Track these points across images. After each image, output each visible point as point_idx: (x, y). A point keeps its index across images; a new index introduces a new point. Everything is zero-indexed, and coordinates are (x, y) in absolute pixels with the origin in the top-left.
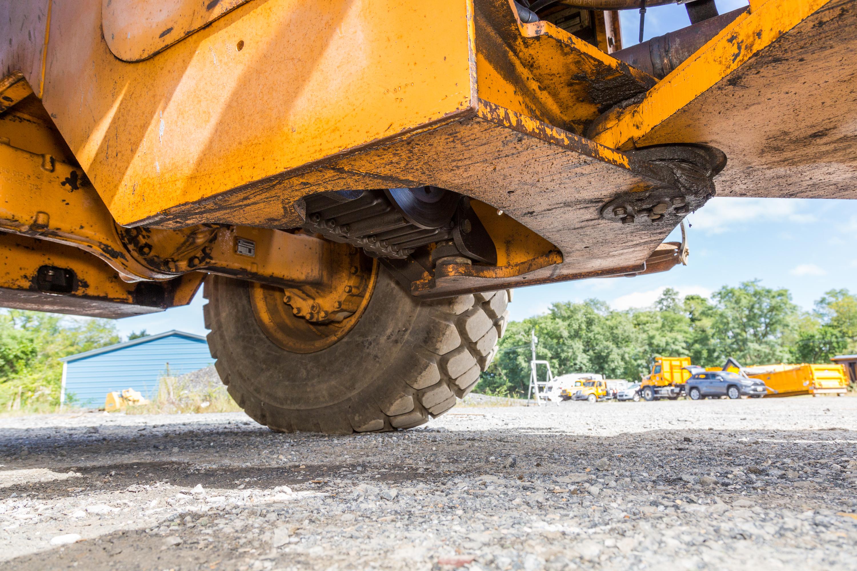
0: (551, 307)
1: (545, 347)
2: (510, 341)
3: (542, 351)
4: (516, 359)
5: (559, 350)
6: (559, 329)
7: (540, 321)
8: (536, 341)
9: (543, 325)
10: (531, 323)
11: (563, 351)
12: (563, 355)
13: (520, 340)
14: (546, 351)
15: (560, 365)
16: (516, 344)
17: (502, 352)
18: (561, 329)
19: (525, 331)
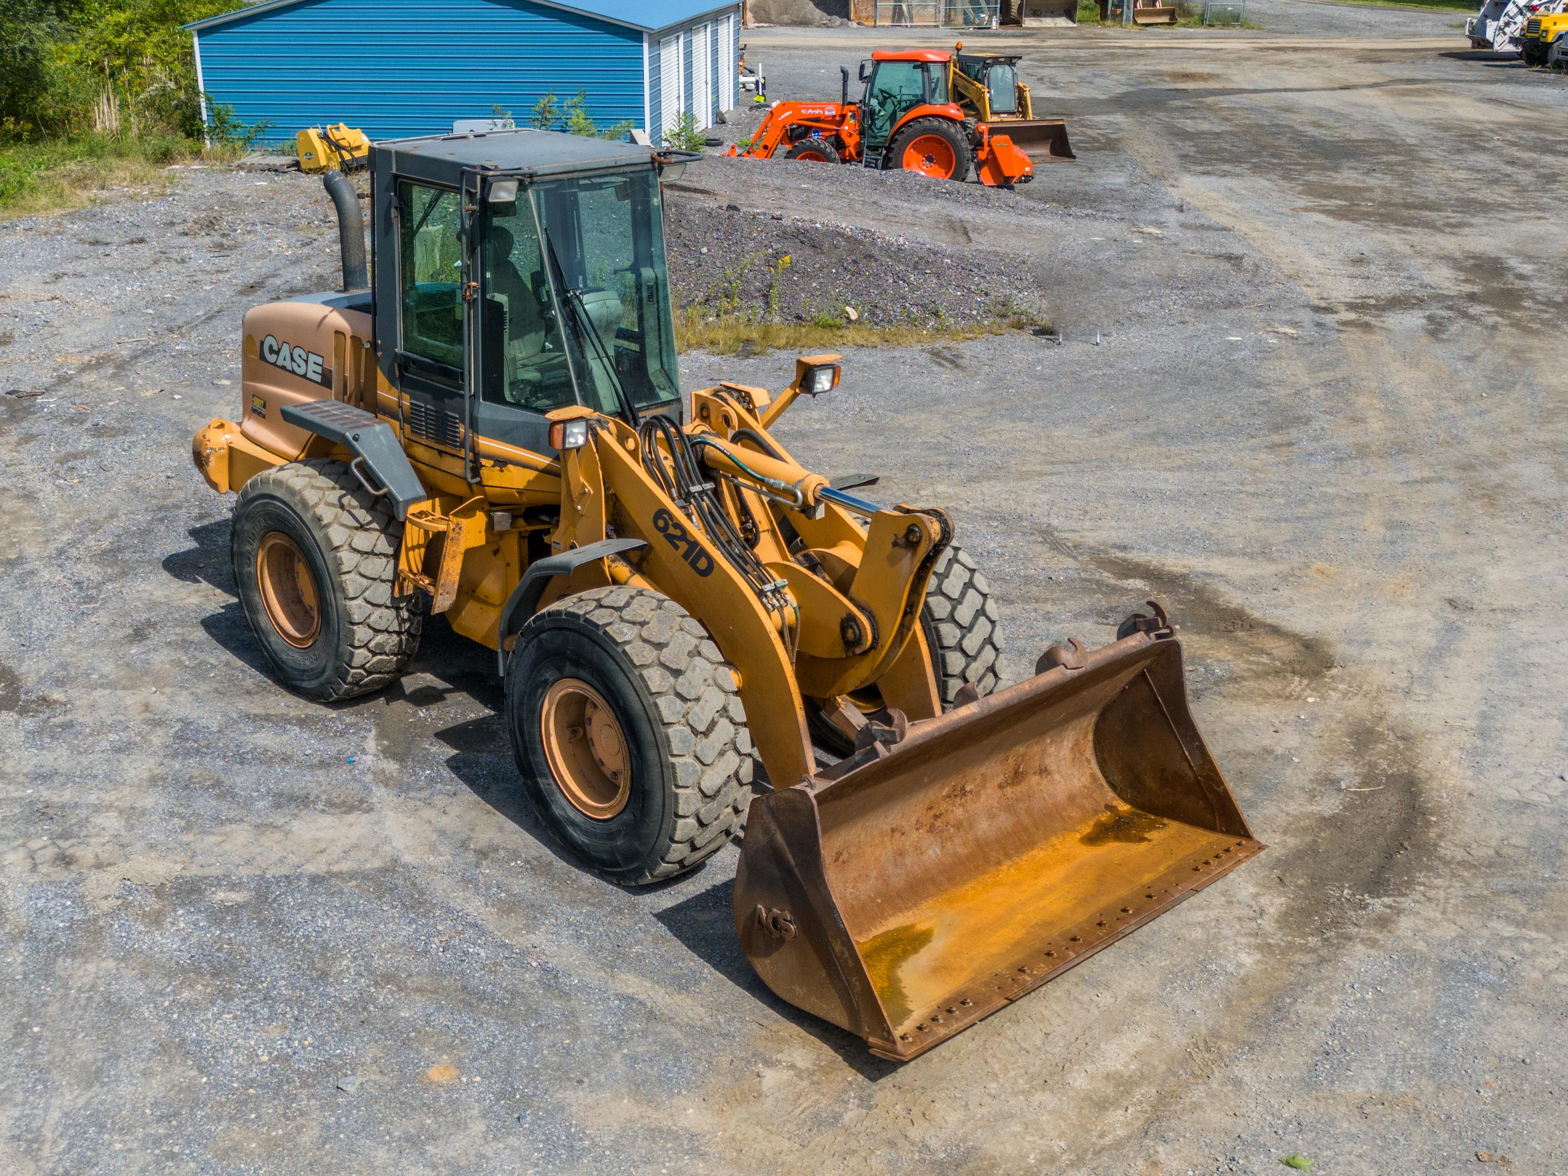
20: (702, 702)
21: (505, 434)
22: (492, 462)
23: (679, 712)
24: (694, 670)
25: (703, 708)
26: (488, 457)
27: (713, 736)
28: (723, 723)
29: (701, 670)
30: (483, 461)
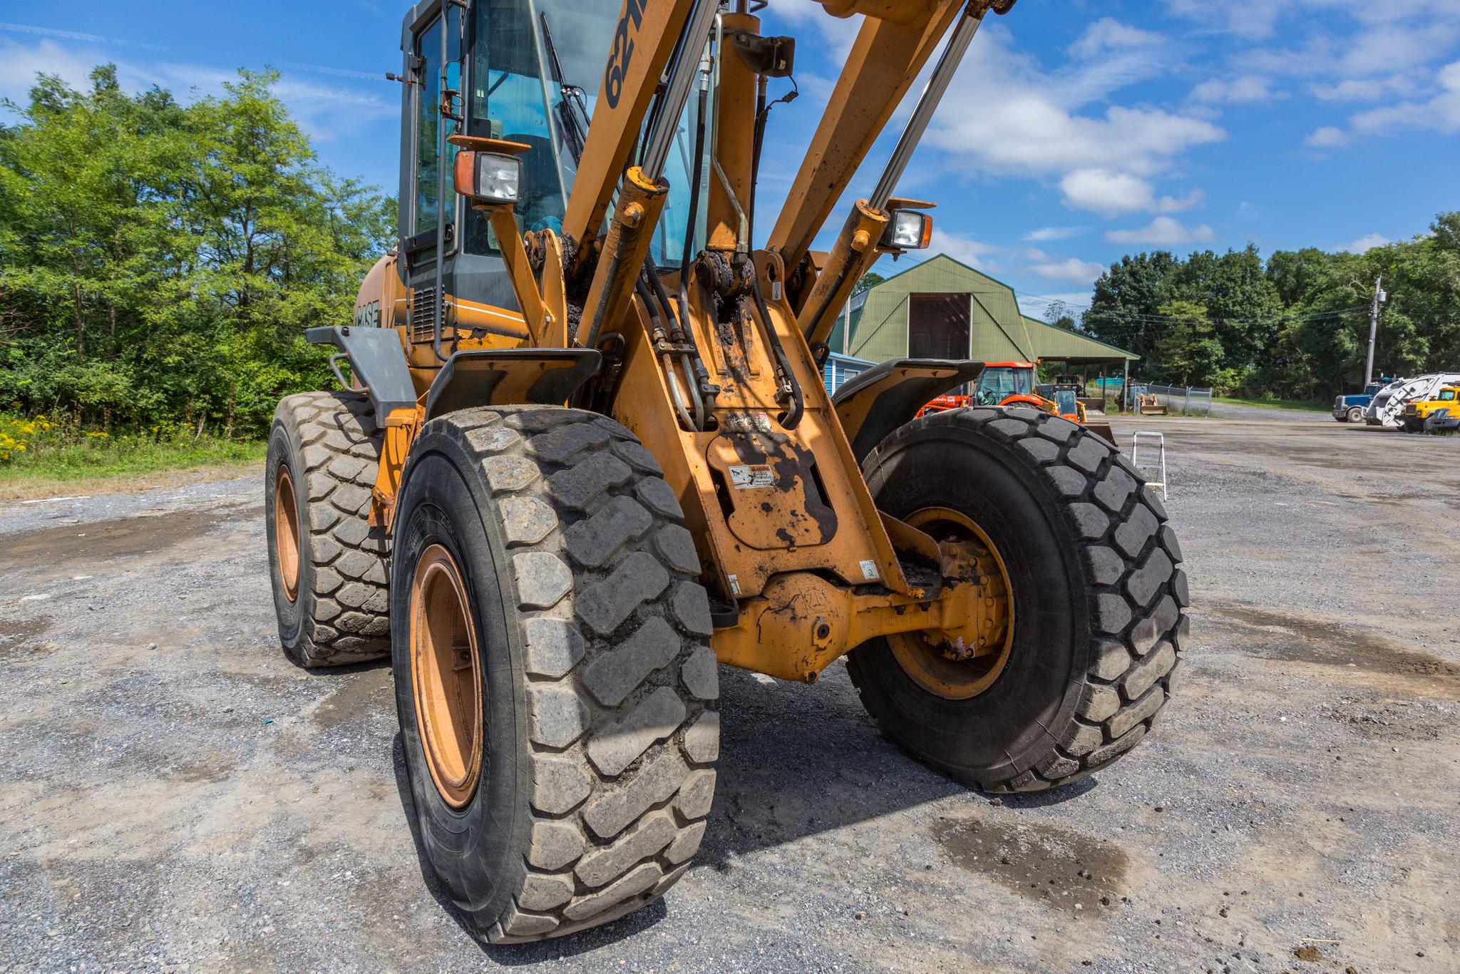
0: (1436, 223)
1: (1403, 312)
2: (1328, 296)
3: (1395, 317)
4: (1331, 334)
5: (1437, 318)
6: (1445, 272)
7: (1403, 255)
8: (1383, 299)
9: (1407, 265)
10: (1379, 260)
11: (1446, 319)
12: (1444, 329)
13: (1348, 296)
14: (1405, 319)
15: (1434, 348)
16: (1342, 303)
17: (1307, 318)
18: (1451, 273)
19: (1363, 278)
20: (613, 577)
21: (485, 294)
22: (470, 333)
23: (556, 587)
24: (611, 515)
25: (613, 587)
26: (465, 327)
27: (627, 648)
28: (655, 625)
29: (627, 518)
30: (461, 332)
